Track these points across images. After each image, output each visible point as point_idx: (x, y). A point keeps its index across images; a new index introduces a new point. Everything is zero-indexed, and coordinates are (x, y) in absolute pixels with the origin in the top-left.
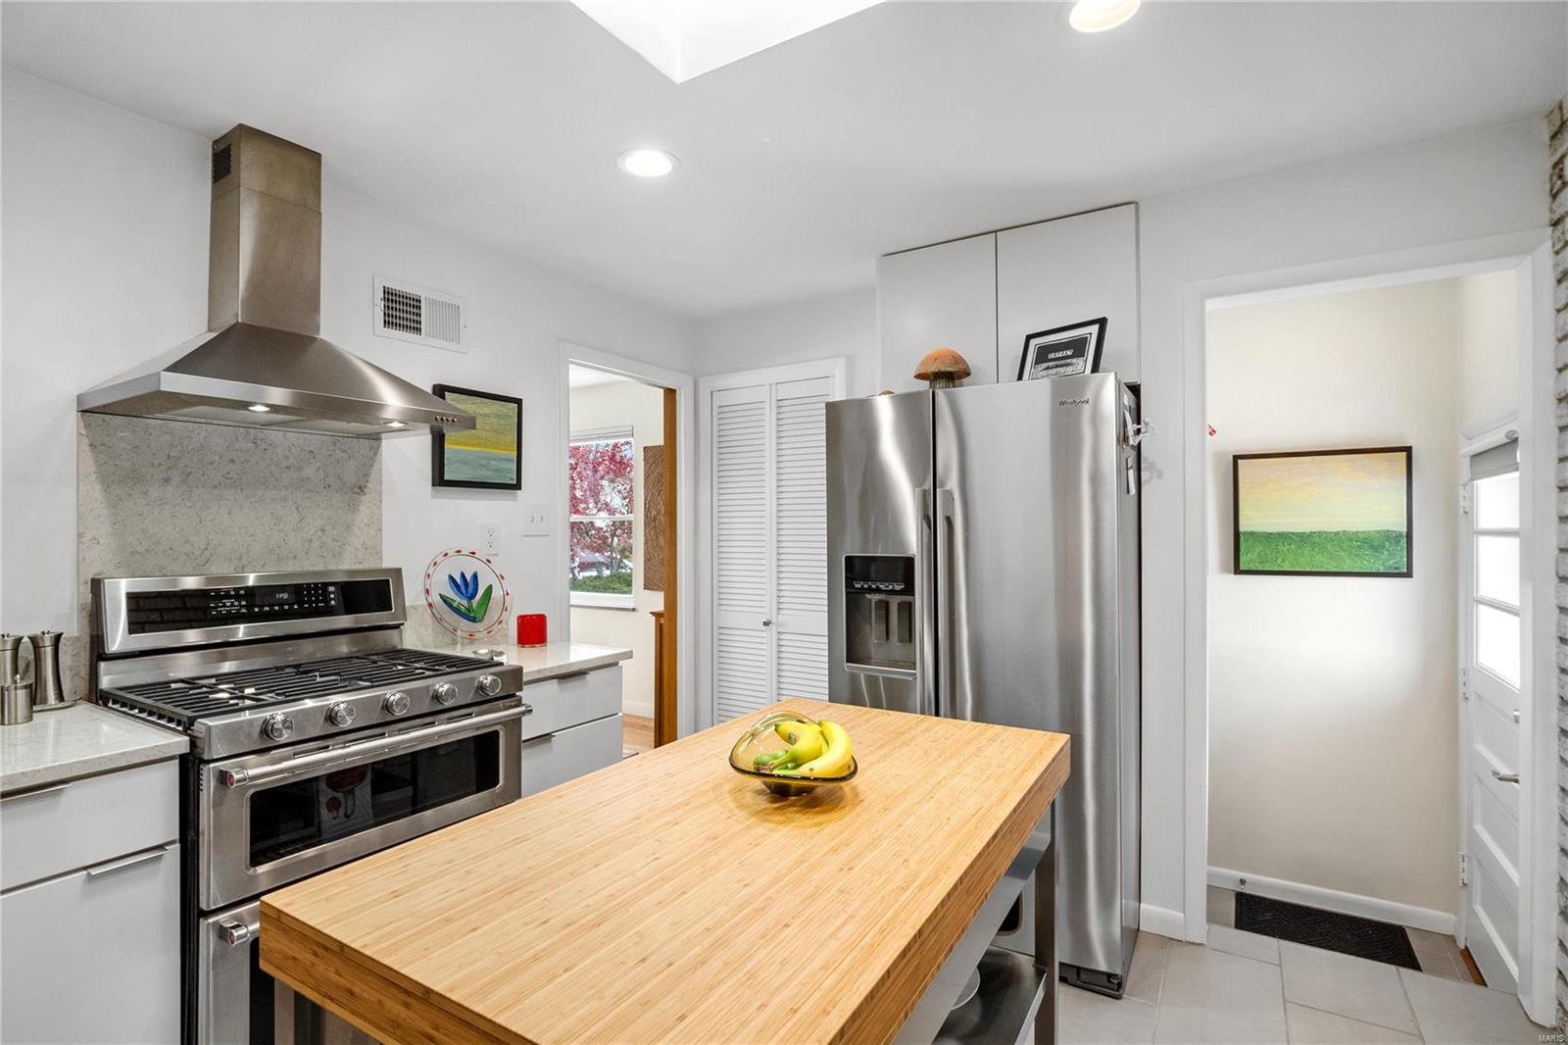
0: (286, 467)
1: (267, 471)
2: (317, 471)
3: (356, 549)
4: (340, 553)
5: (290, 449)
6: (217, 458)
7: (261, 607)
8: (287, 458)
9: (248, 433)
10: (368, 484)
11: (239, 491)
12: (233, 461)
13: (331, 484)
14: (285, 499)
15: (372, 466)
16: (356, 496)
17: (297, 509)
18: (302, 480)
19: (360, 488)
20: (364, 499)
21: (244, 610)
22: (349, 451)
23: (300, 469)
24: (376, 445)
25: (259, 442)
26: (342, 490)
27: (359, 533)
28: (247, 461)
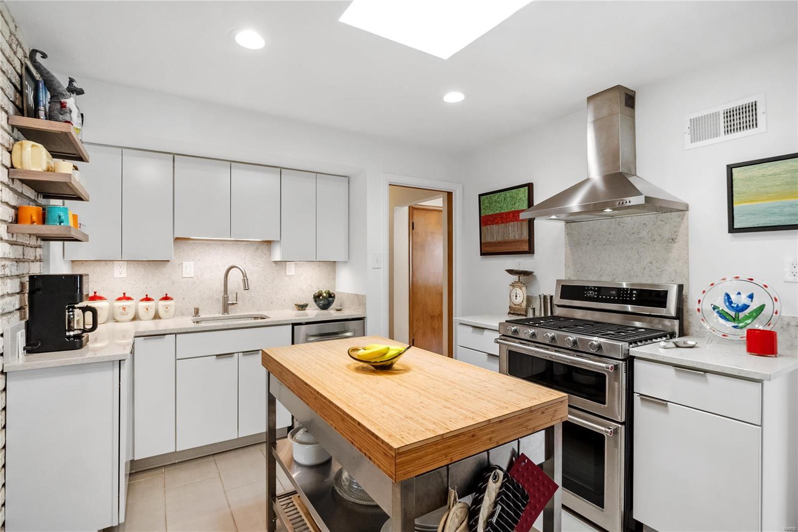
0: (633, 233)
1: (624, 236)
2: (648, 233)
3: (670, 273)
4: (660, 275)
5: (634, 225)
6: (604, 233)
7: (602, 296)
8: (633, 229)
9: (616, 220)
10: (678, 237)
11: (613, 246)
12: (610, 233)
13: (655, 239)
14: (632, 248)
15: (680, 226)
16: (670, 244)
17: (638, 252)
18: (640, 239)
19: (672, 239)
20: (675, 245)
21: (596, 296)
22: (665, 220)
23: (639, 233)
24: (683, 214)
25: (620, 224)
26: (661, 242)
27: (672, 265)
28: (616, 233)
